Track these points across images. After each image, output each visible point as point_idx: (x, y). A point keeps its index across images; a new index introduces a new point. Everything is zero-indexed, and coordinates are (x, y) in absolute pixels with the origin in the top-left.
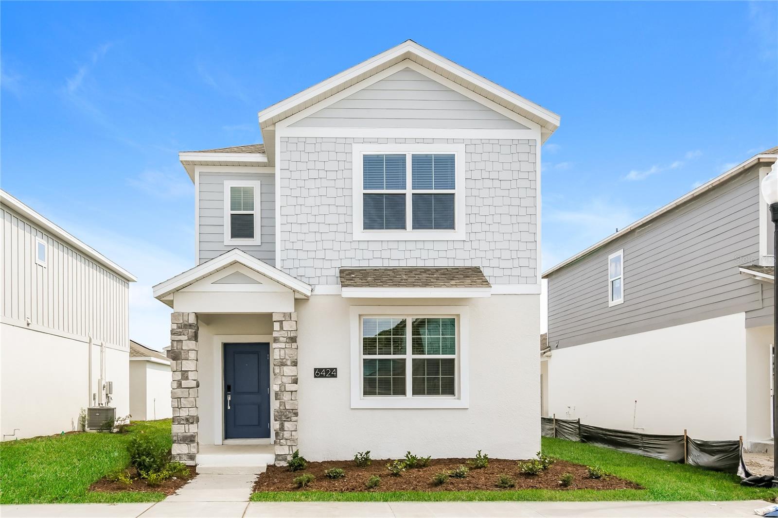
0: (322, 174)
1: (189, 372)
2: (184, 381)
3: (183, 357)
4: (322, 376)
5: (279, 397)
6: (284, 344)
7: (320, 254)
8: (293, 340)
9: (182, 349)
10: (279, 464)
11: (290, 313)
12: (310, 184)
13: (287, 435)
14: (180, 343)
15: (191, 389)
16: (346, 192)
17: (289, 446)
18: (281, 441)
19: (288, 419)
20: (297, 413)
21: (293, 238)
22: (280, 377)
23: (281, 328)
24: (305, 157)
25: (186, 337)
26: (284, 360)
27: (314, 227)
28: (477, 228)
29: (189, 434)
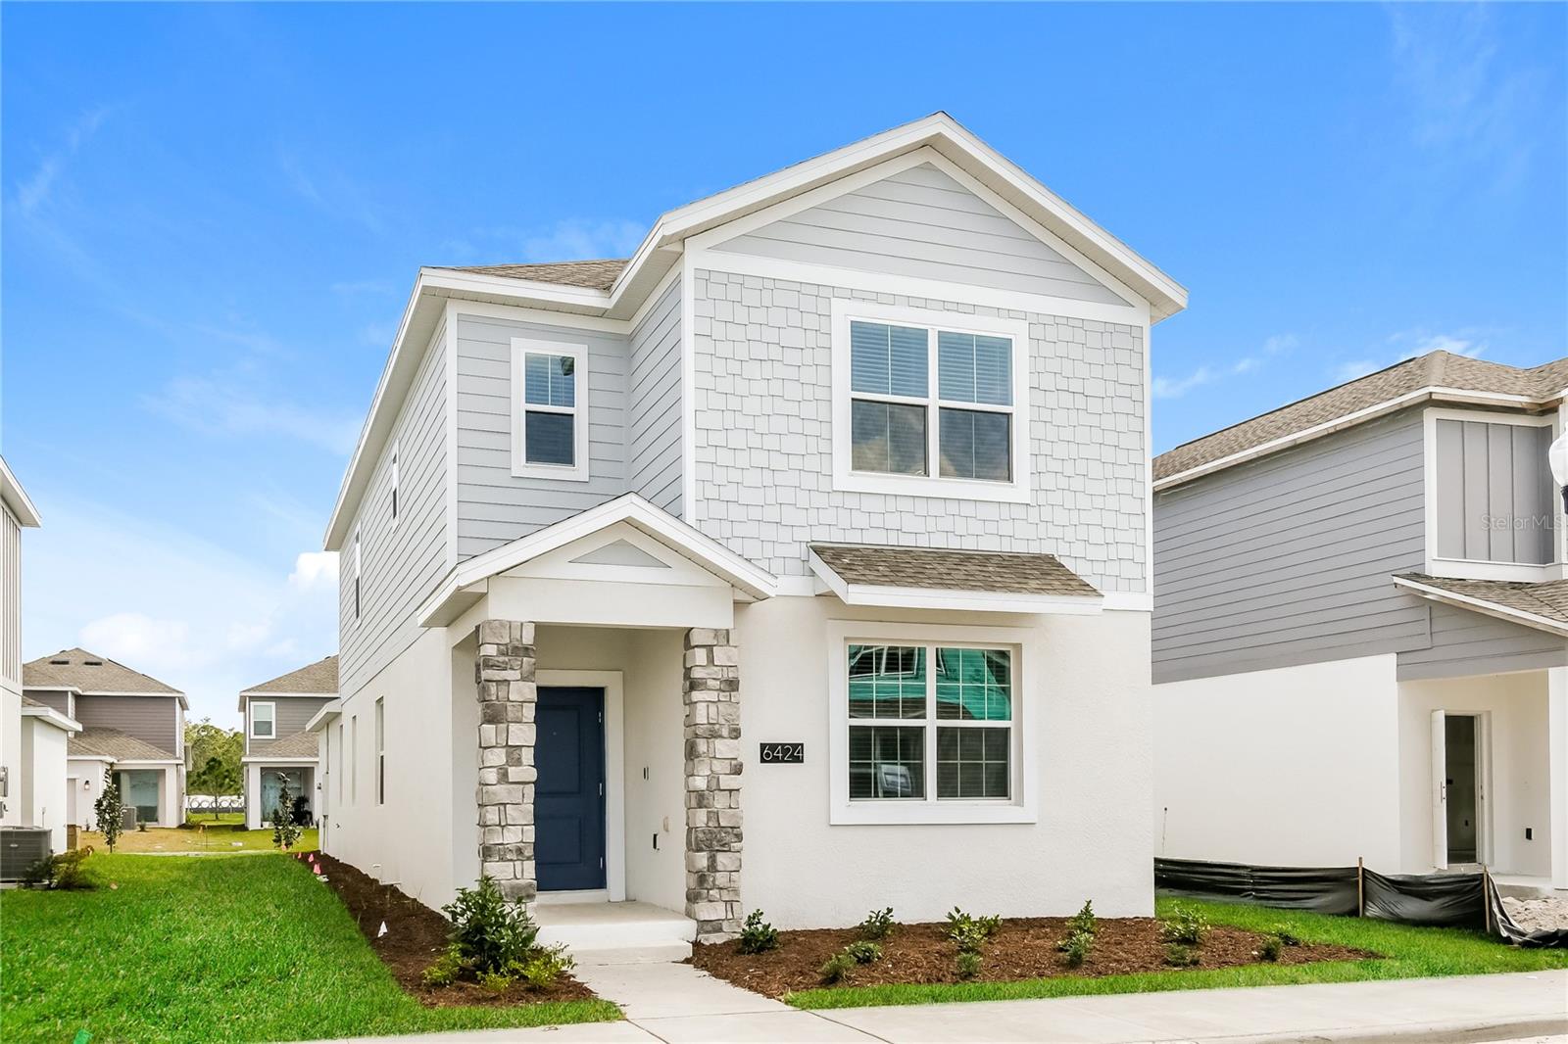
0: (775, 352)
1: (523, 749)
2: (513, 768)
3: (511, 716)
4: (776, 760)
5: (705, 802)
6: (716, 693)
7: (772, 514)
8: (732, 685)
9: (508, 700)
10: (706, 940)
11: (728, 631)
12: (753, 370)
13: (721, 879)
14: (503, 687)
15: (527, 786)
16: (821, 393)
17: (726, 902)
18: (711, 892)
19: (725, 847)
20: (741, 834)
21: (720, 476)
22: (707, 760)
23: (711, 660)
24: (741, 315)
25: (517, 675)
26: (717, 727)
27: (760, 459)
28: (1048, 481)
29: (521, 882)
